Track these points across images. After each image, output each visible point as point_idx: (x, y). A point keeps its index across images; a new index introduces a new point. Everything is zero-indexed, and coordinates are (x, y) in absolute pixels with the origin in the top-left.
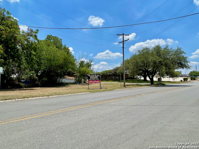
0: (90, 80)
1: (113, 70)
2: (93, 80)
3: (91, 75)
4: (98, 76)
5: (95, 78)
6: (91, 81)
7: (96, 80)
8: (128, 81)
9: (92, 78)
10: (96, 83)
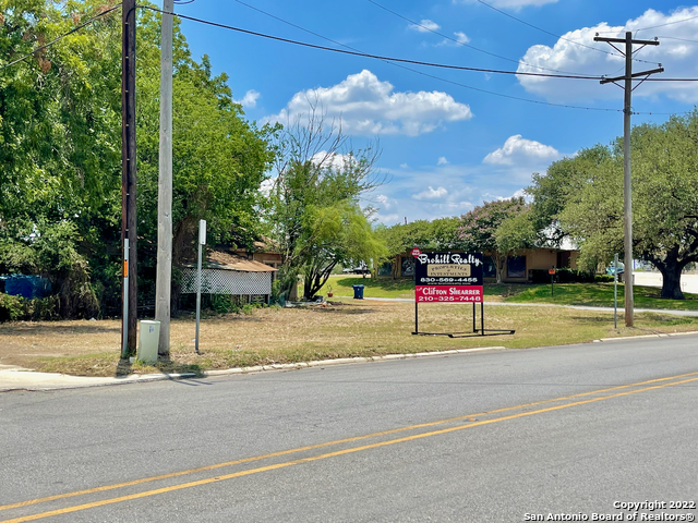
0: (425, 284)
1: (468, 221)
2: (446, 286)
3: (431, 256)
4: (473, 265)
5: (455, 271)
6: (432, 291)
7: (461, 286)
8: (562, 291)
9: (437, 273)
10: (457, 298)
